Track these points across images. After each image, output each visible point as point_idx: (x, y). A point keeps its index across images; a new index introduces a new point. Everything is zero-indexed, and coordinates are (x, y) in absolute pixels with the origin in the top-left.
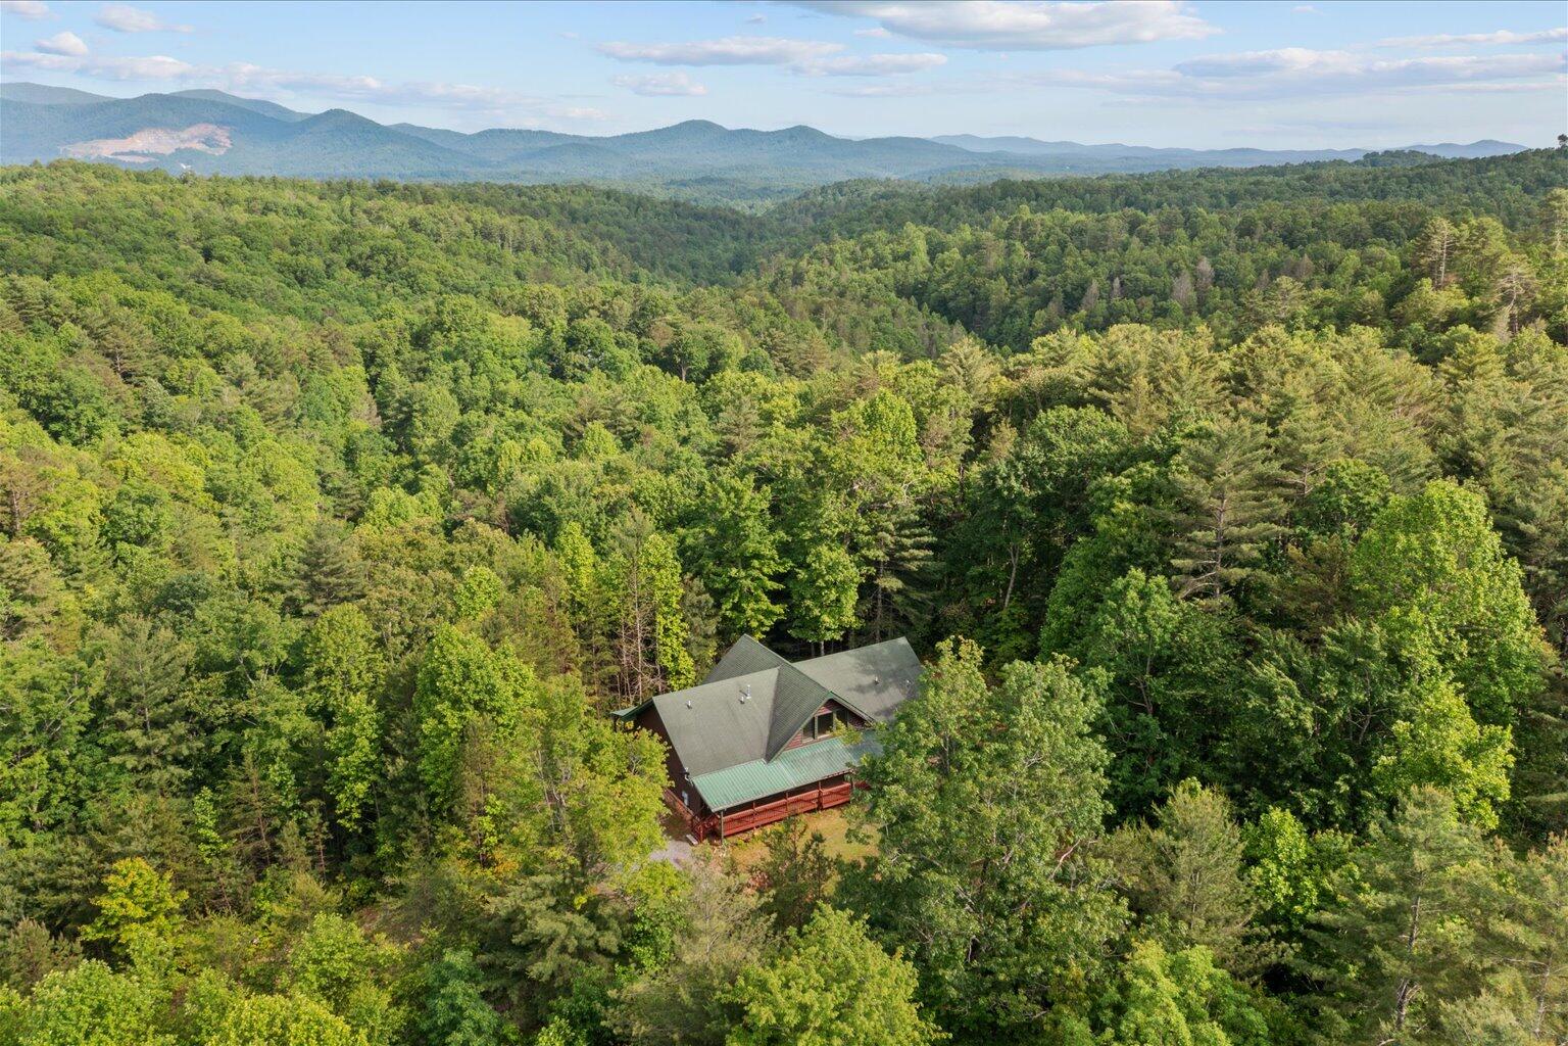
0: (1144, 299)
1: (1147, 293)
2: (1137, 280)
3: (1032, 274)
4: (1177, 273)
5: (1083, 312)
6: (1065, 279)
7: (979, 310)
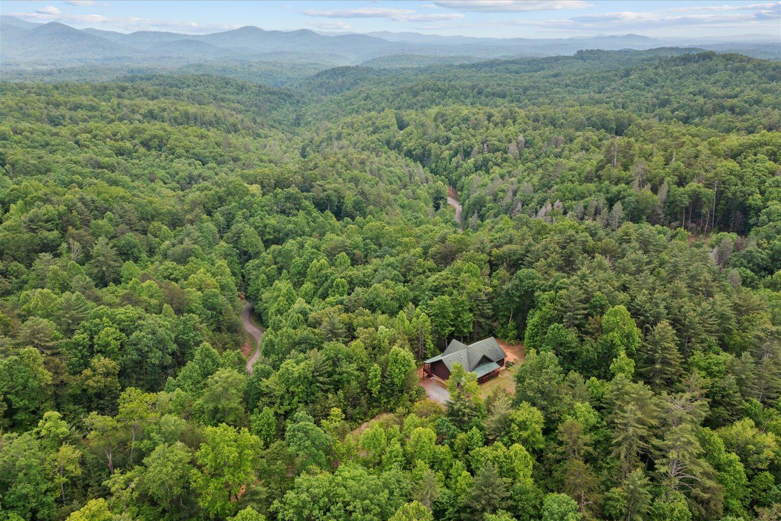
0: (497, 153)
1: (498, 150)
2: (494, 144)
3: (448, 140)
4: (510, 142)
5: (473, 159)
6: (464, 143)
7: (426, 156)
